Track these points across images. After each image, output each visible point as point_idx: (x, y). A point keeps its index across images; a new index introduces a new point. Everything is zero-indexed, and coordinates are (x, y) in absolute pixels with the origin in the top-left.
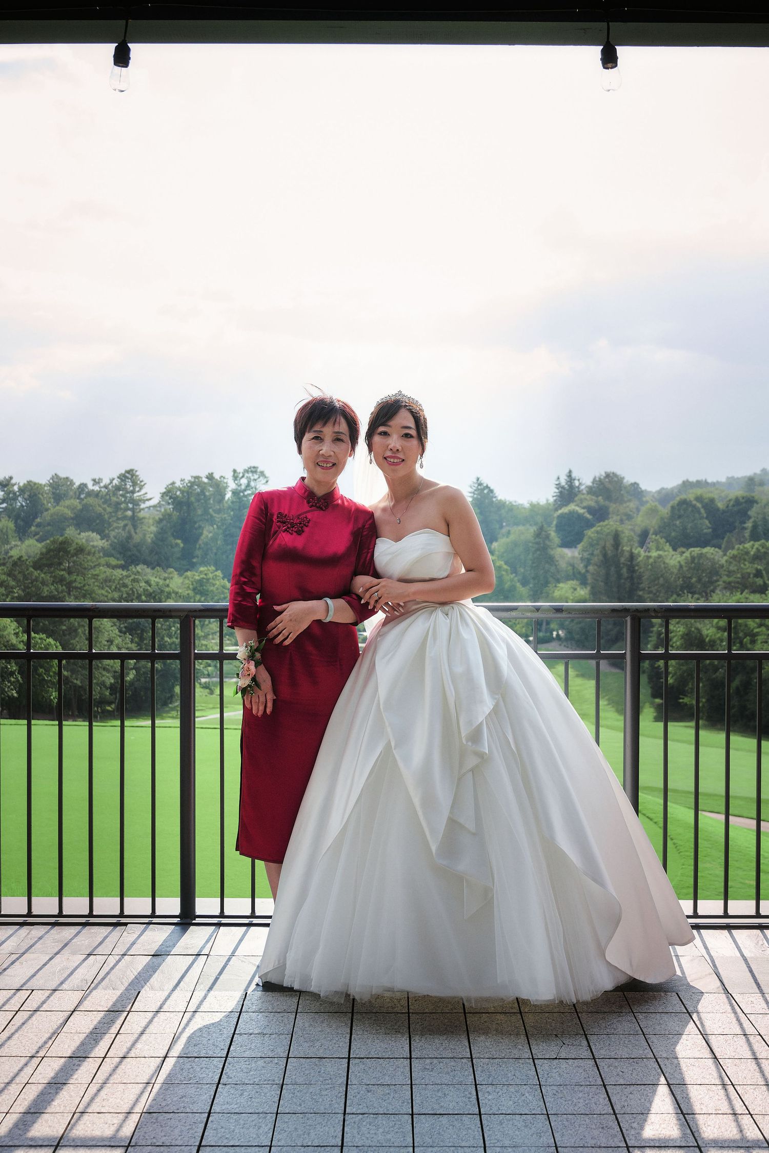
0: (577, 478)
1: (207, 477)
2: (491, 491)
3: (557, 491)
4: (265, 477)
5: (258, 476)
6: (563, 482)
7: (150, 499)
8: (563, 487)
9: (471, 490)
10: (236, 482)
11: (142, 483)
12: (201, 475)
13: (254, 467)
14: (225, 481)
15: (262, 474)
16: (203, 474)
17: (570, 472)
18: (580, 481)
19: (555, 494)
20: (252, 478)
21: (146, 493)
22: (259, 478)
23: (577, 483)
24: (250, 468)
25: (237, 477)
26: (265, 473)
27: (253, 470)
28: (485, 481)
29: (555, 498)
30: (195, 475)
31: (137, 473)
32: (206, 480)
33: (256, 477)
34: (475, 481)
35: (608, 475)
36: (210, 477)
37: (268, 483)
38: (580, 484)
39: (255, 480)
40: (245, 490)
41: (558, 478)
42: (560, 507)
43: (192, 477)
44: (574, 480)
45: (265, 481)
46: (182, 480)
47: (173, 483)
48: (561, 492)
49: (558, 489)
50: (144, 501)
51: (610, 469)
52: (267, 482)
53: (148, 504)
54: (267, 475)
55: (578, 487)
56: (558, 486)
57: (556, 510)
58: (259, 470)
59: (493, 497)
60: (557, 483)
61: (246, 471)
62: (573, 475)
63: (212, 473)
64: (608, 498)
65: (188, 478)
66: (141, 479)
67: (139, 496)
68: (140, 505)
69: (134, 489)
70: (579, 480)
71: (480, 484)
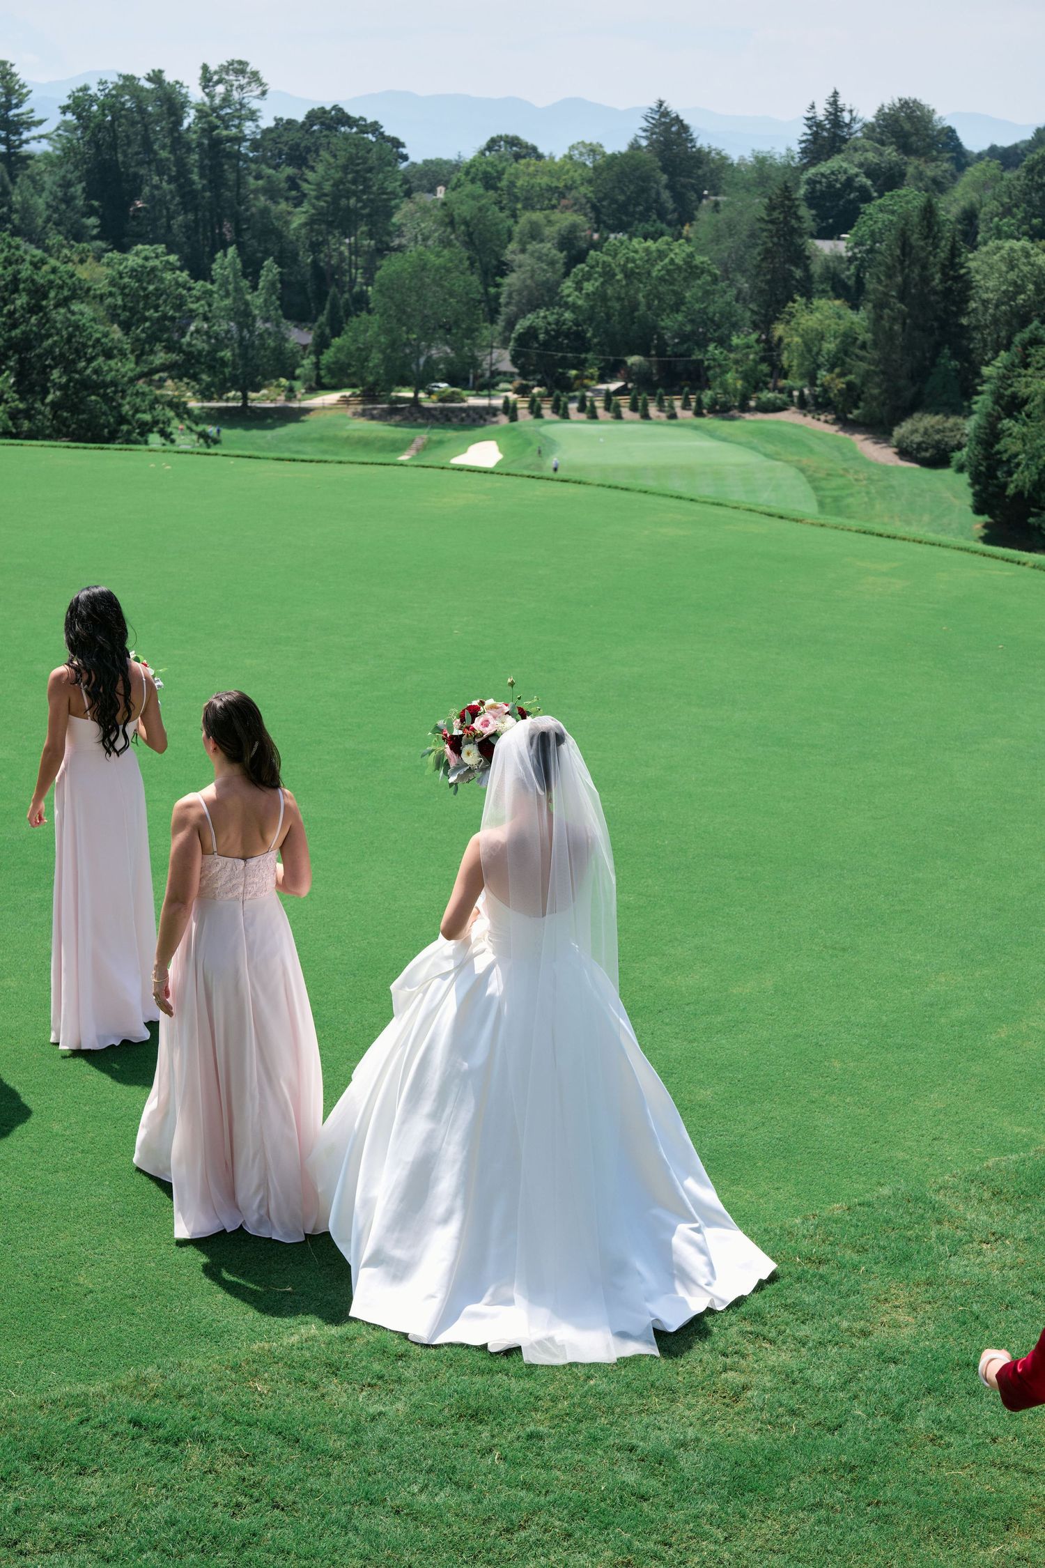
0: (848, 107)
1: (149, 79)
2: (684, 128)
3: (809, 132)
4: (262, 84)
5: (246, 80)
6: (821, 114)
7: (41, 122)
8: (819, 125)
9: (645, 124)
10: (207, 90)
11: (25, 91)
12: (137, 75)
13: (240, 62)
14: (184, 91)
15: (255, 77)
16: (141, 72)
17: (836, 94)
18: (854, 114)
19: (805, 138)
20: (236, 84)
21: (32, 111)
22: (249, 83)
23: (846, 117)
24: (231, 63)
25: (210, 80)
26: (261, 75)
27: (239, 68)
28: (676, 106)
29: (803, 145)
30: (126, 72)
31: (14, 70)
32: (149, 85)
33: (243, 81)
34: (654, 106)
35: (905, 104)
36: (156, 77)
37: (266, 96)
38: (853, 119)
39: (241, 87)
40: (222, 108)
41: (813, 107)
42: (812, 163)
43: (120, 75)
44: (842, 110)
45: (258, 92)
46: (101, 83)
47: (85, 89)
48: (815, 134)
49: (810, 127)
50: (30, 125)
51: (908, 95)
52: (264, 93)
53: (35, 132)
54: (264, 80)
55: (849, 126)
56: (813, 122)
57: (805, 168)
58: (248, 69)
59: (686, 139)
60: (810, 115)
61: (225, 69)
62: (841, 102)
63: (161, 72)
64: (906, 148)
65: (113, 79)
66: (21, 82)
67: (18, 115)
68: (21, 134)
69: (8, 101)
70: (851, 111)
71: (666, 114)
